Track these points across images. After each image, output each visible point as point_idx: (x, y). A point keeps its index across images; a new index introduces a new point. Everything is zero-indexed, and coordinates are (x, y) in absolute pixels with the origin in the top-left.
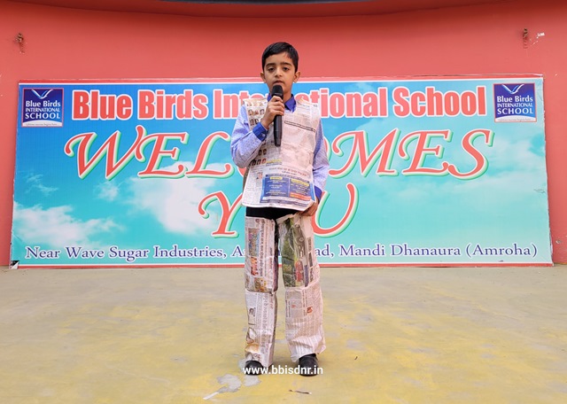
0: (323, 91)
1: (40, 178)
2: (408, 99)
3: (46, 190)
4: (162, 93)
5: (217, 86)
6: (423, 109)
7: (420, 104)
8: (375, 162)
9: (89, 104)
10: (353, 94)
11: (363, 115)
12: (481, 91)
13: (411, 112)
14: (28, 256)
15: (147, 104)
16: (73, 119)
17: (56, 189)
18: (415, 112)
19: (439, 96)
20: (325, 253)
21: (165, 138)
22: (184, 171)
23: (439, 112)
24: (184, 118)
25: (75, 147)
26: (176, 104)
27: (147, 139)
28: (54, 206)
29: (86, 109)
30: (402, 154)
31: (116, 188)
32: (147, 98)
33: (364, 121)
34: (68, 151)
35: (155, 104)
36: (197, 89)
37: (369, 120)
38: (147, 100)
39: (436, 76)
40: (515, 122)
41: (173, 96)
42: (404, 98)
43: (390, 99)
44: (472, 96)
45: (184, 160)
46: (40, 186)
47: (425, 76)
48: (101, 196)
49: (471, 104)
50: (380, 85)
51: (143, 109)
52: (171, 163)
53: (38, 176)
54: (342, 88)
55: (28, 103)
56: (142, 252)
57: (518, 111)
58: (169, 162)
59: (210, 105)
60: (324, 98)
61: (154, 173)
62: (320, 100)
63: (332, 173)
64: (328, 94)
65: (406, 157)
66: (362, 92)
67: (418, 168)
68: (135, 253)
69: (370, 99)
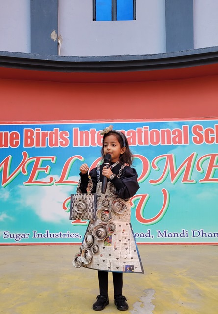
0: (145, 128)
2: (203, 133)
4: (39, 130)
5: (76, 126)
6: (213, 139)
7: (210, 136)
8: (180, 174)
10: (166, 129)
11: (172, 143)
13: (204, 141)
15: (29, 137)
18: (207, 141)
20: (148, 235)
21: (41, 159)
22: (53, 182)
24: (54, 147)
26: (48, 137)
27: (29, 160)
30: (199, 169)
31: (9, 193)
32: (29, 133)
33: (173, 147)
35: (34, 137)
36: (62, 127)
37: (176, 147)
38: (29, 135)
41: (46, 132)
42: (200, 132)
43: (190, 133)
45: (53, 174)
47: (214, 117)
50: (183, 123)
51: (26, 141)
52: (45, 176)
54: (158, 126)
56: (26, 235)
58: (42, 175)
59: (71, 138)
60: (146, 132)
61: (34, 182)
62: (143, 134)
63: (152, 182)
64: (149, 129)
65: (202, 171)
66: (172, 128)
67: (210, 178)
68: (21, 236)
69: (177, 132)
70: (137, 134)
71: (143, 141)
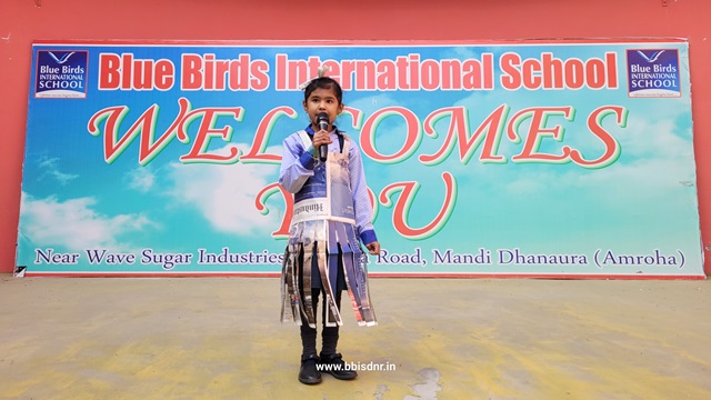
0: (412, 58)
1: (56, 161)
2: (519, 68)
3: (63, 177)
4: (211, 57)
5: (281, 51)
6: (538, 80)
7: (534, 74)
8: (477, 146)
9: (120, 70)
10: (451, 61)
11: (462, 87)
12: (611, 58)
13: (522, 83)
14: (38, 261)
15: (192, 71)
16: (99, 89)
17: (75, 176)
18: (528, 83)
19: (558, 64)
20: (415, 259)
21: (215, 114)
22: (237, 156)
23: (559, 84)
24: (239, 89)
25: (101, 125)
26: (229, 72)
27: (192, 114)
28: (72, 198)
29: (116, 76)
30: (512, 137)
31: (152, 176)
32: (193, 63)
33: (464, 95)
34: (93, 129)
35: (202, 71)
36: (255, 54)
37: (469, 94)
38: (193, 67)
39: (554, 40)
40: (654, 97)
41: (225, 61)
42: (514, 66)
43: (497, 67)
44: (600, 65)
45: (238, 142)
46: (56, 173)
47: (541, 40)
48: (133, 186)
49: (599, 74)
50: (484, 50)
51: (187, 78)
52: (223, 145)
53: (53, 160)
54: (436, 54)
55: (43, 69)
56: (184, 257)
57: (658, 84)
58: (219, 143)
59: (271, 73)
60: (414, 66)
61: (200, 157)
62: (408, 69)
63: (423, 158)
64: (419, 60)
65: (517, 139)
66: (462, 58)
67: (532, 153)
68: (174, 258)
69: (471, 67)
70: (397, 69)
71: (408, 82)
